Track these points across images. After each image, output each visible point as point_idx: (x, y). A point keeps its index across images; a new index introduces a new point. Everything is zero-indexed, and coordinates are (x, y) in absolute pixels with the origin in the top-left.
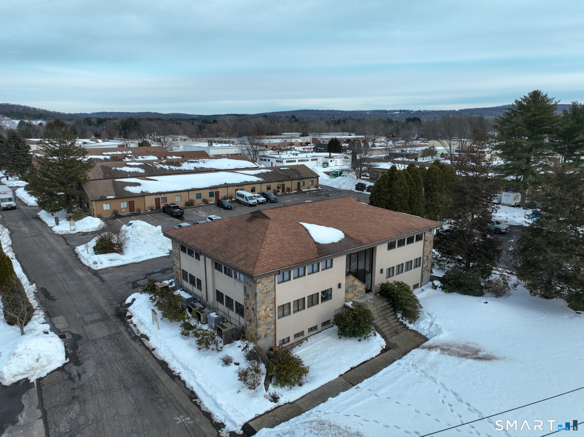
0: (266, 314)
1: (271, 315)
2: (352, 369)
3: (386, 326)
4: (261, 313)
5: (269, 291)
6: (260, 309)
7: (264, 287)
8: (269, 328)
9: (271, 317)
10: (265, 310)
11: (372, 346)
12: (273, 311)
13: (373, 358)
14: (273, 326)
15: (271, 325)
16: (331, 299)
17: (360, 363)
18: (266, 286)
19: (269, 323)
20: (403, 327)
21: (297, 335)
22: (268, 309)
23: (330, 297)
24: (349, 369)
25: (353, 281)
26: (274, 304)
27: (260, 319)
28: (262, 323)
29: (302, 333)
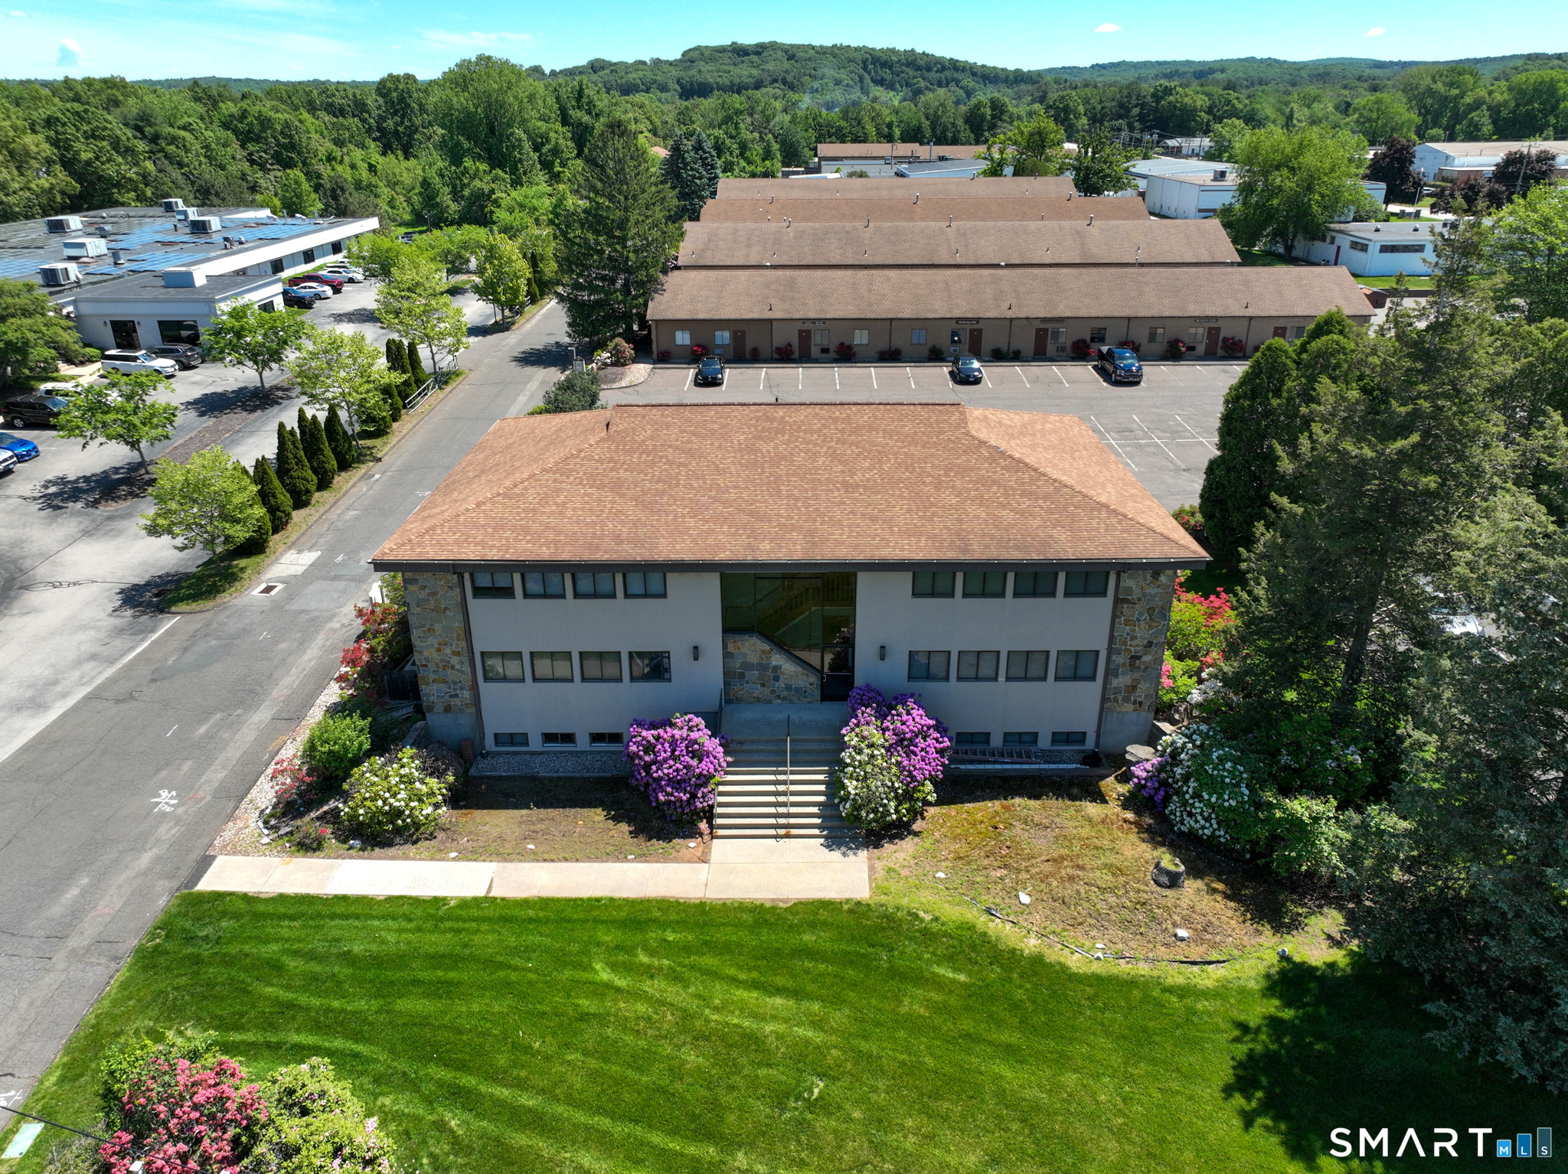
0: (442, 661)
1: (458, 667)
3: (772, 804)
4: (426, 654)
5: (446, 609)
6: (423, 644)
7: (429, 594)
9: (459, 671)
10: (439, 650)
12: (466, 659)
15: (462, 688)
16: (670, 680)
18: (435, 594)
19: (454, 683)
20: (832, 829)
21: (550, 738)
22: (448, 651)
23: (667, 676)
25: (763, 652)
26: (464, 643)
27: (425, 665)
28: (432, 676)
29: (569, 738)
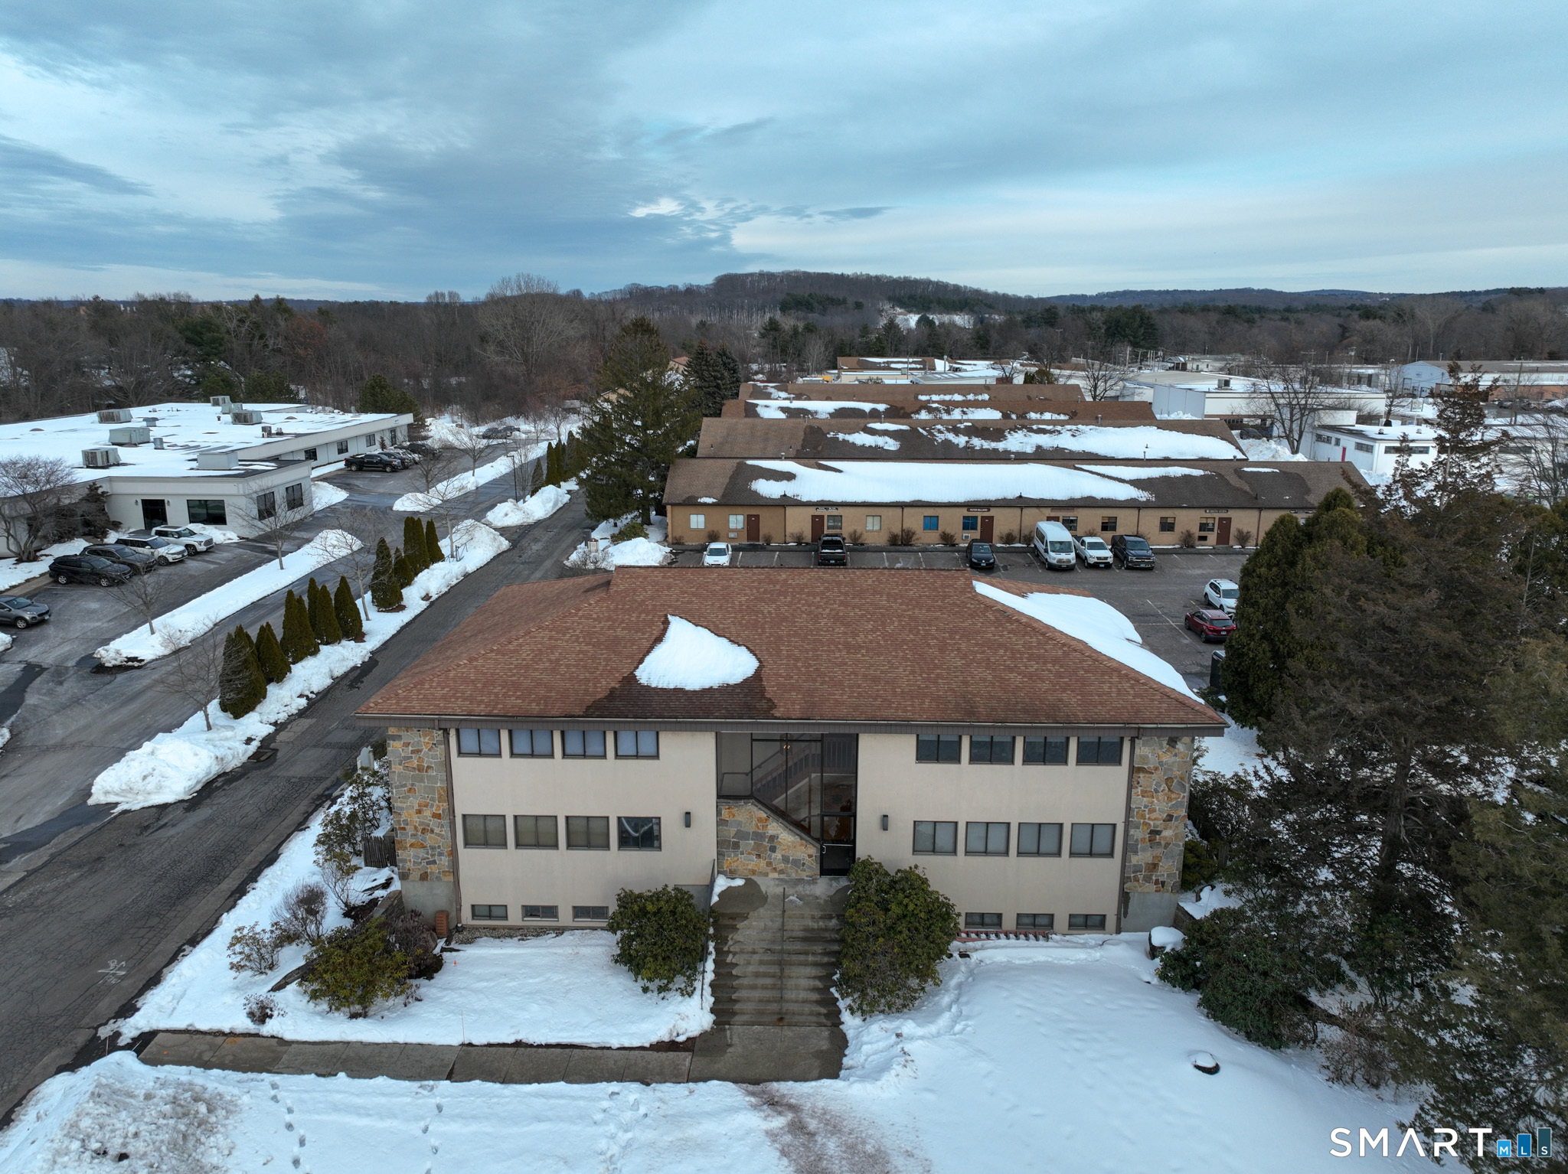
1: (437, 830)
2: (518, 1044)
3: (764, 988)
4: (405, 816)
5: (428, 767)
6: (404, 805)
7: (413, 752)
8: (434, 862)
9: (439, 835)
10: (418, 812)
11: (644, 1019)
13: (609, 1048)
14: (445, 861)
15: (440, 854)
17: (553, 1041)
18: (419, 751)
19: (433, 848)
20: (827, 1016)
21: (530, 911)
22: (427, 813)
23: (656, 843)
24: (511, 1040)
25: (760, 820)
26: (445, 804)
27: (404, 829)
28: (410, 840)
29: (551, 911)
